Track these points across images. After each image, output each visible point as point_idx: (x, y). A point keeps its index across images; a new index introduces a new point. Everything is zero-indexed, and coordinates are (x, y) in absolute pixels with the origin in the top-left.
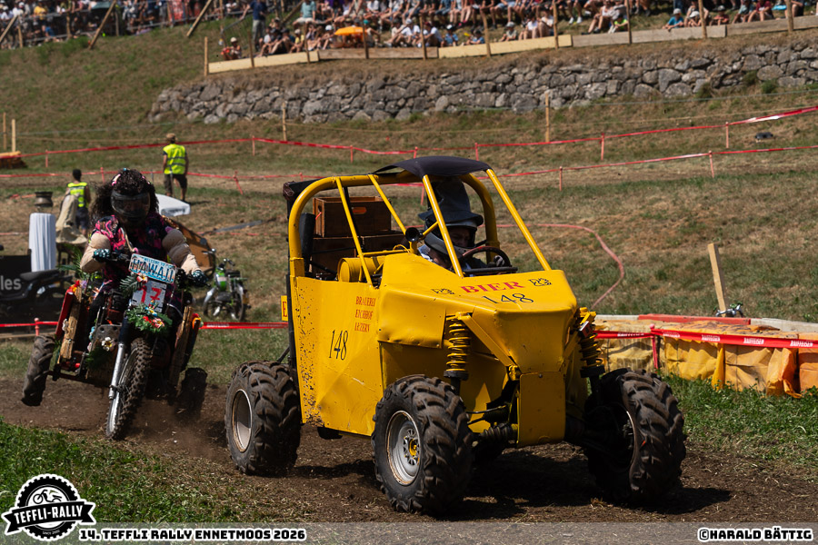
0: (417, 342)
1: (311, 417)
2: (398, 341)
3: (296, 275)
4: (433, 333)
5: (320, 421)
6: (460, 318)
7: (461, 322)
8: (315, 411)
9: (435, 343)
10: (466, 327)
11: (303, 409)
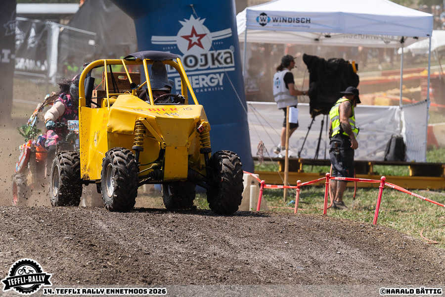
0: (123, 131)
1: (84, 175)
2: (115, 131)
3: (81, 106)
4: (130, 128)
5: (88, 177)
6: (140, 120)
7: (140, 121)
8: (86, 172)
9: (131, 132)
10: (142, 124)
11: (81, 171)
